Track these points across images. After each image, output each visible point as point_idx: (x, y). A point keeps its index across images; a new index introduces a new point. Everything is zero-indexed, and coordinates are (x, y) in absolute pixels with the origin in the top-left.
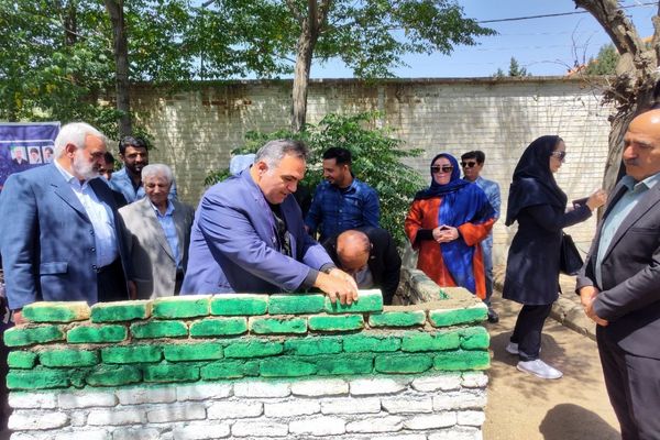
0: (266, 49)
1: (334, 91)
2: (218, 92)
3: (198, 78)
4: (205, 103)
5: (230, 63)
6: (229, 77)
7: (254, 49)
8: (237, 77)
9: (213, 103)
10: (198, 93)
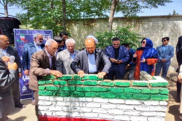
0: (101, 9)
1: (120, 21)
2: (88, 22)
3: (82, 18)
4: (84, 24)
5: (91, 13)
6: (91, 17)
7: (97, 10)
8: (93, 17)
9: (86, 24)
10: (82, 22)
